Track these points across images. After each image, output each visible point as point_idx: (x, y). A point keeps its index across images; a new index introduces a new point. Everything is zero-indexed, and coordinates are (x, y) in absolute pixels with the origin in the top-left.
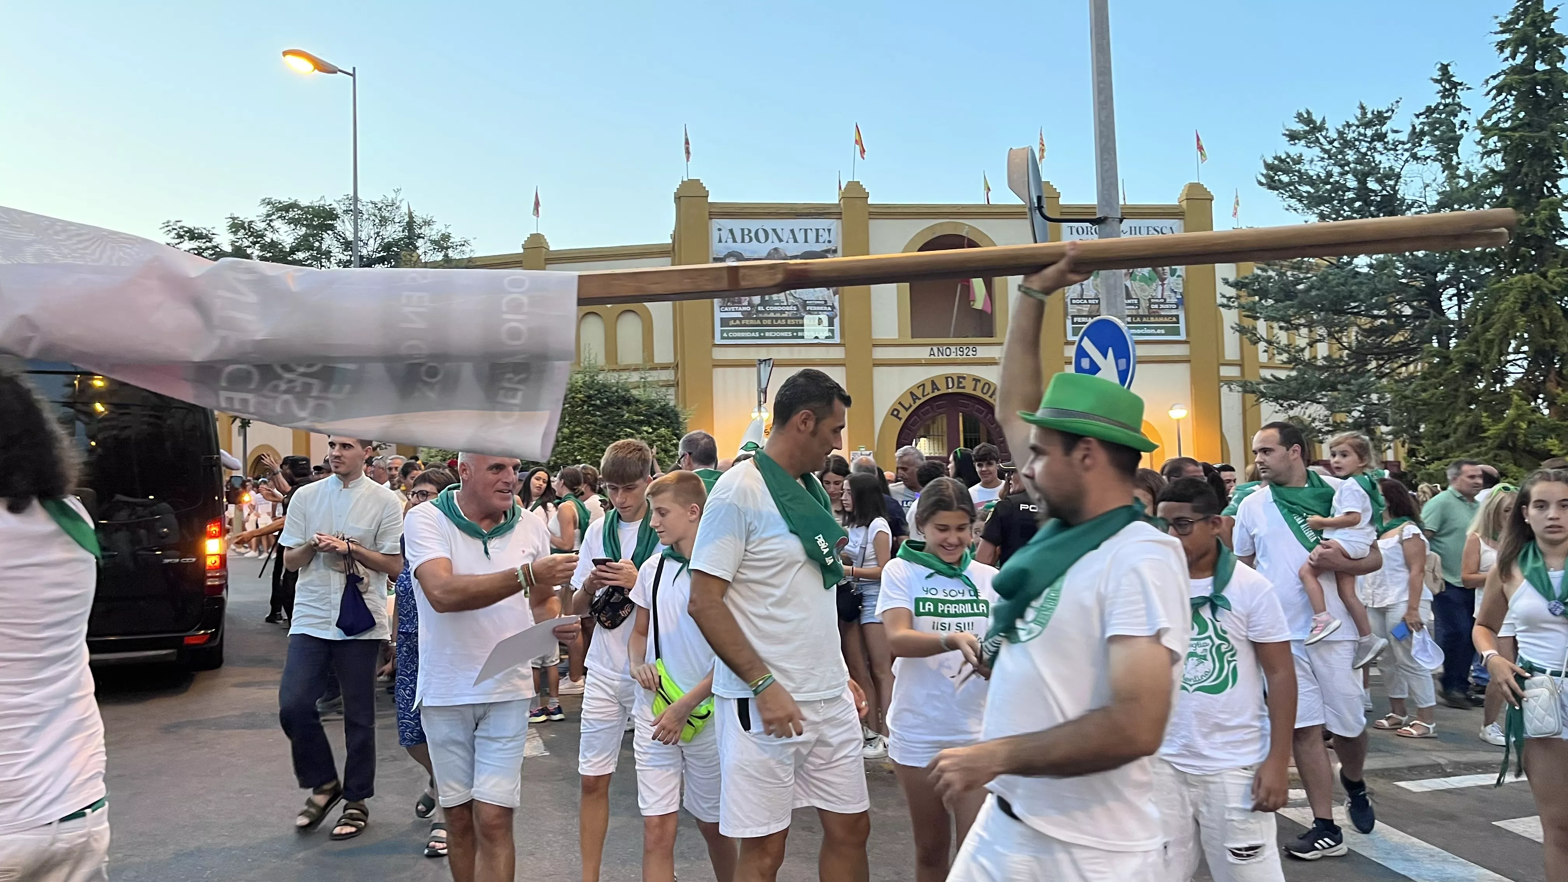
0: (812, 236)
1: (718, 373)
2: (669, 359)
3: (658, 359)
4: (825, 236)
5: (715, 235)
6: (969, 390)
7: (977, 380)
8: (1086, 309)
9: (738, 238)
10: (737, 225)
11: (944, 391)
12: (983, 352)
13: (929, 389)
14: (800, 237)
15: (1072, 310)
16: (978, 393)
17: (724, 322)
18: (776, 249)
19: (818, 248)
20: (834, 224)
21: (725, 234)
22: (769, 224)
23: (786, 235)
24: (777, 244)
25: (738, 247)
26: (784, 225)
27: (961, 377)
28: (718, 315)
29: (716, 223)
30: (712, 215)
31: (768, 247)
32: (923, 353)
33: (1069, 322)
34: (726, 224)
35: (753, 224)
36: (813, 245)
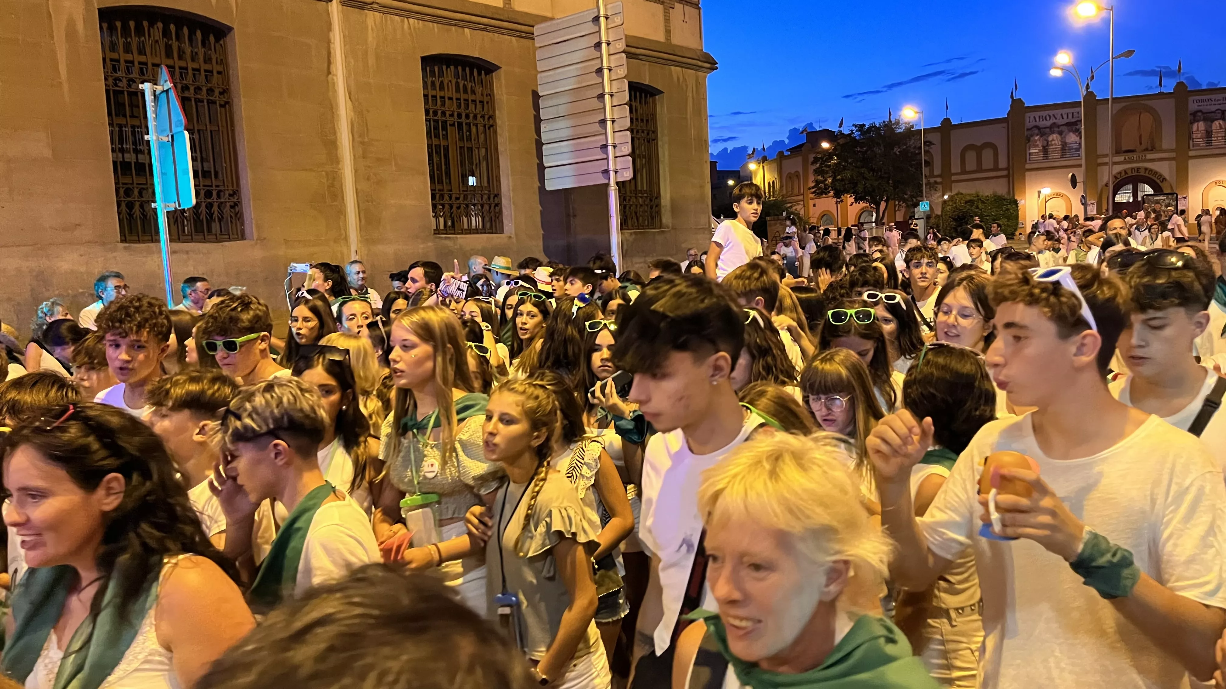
0: (1070, 116)
1: (1027, 174)
2: (1005, 166)
3: (1000, 166)
4: (1076, 115)
5: (1027, 120)
6: (1142, 173)
7: (1146, 169)
8: (1199, 135)
9: (1037, 119)
10: (1037, 114)
11: (1130, 174)
12: (1149, 156)
13: (1123, 173)
14: (1065, 117)
15: (1194, 136)
16: (1147, 175)
17: (1030, 154)
18: (1054, 123)
19: (1074, 120)
20: (1081, 109)
21: (1032, 118)
22: (1051, 113)
23: (1059, 116)
24: (1055, 121)
25: (1037, 124)
26: (1058, 112)
27: (1138, 169)
28: (1028, 152)
29: (1028, 115)
30: (1026, 112)
31: (1051, 122)
32: (1122, 159)
33: (1191, 143)
34: (1032, 115)
35: (1044, 113)
36: (1071, 120)
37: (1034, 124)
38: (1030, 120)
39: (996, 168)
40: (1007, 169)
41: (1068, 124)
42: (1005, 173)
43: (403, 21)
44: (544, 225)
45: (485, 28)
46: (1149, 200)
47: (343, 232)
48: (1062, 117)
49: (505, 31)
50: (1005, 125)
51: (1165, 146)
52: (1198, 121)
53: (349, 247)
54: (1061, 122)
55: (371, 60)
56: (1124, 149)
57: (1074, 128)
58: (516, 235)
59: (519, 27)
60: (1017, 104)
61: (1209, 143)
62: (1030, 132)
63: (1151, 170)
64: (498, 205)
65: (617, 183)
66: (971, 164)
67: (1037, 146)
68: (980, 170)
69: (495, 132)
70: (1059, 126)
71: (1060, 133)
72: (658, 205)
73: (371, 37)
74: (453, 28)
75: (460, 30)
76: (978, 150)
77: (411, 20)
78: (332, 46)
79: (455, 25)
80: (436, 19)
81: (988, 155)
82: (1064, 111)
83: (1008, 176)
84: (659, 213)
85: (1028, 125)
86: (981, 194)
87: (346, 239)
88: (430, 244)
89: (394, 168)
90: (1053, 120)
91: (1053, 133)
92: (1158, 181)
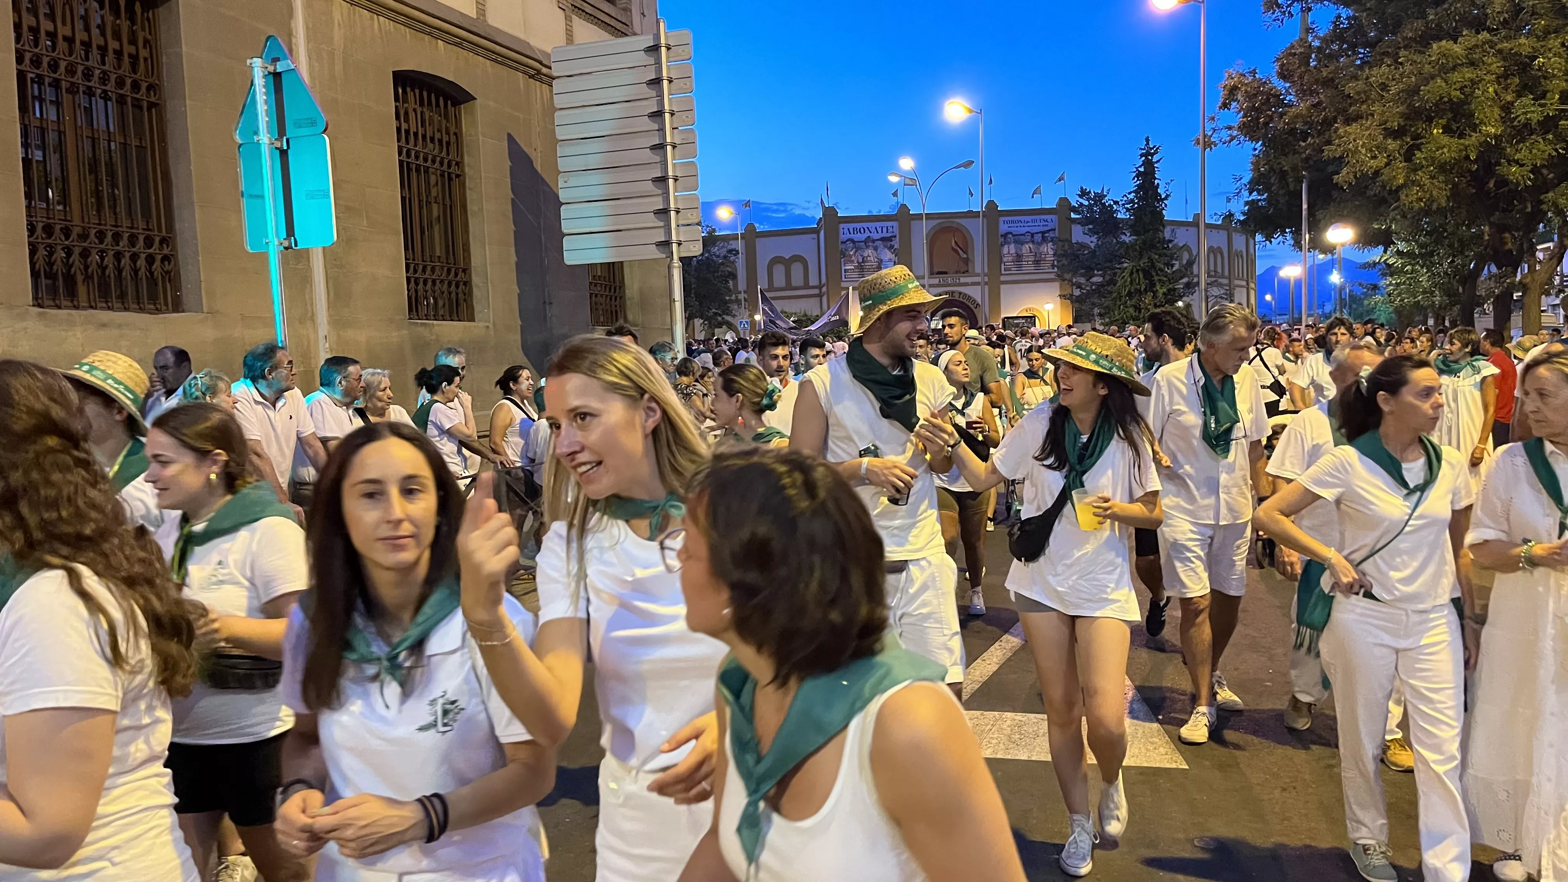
0: (885, 230)
2: (816, 283)
3: (811, 283)
4: (890, 229)
5: (841, 231)
6: (957, 298)
7: (960, 293)
8: (1011, 259)
9: (852, 231)
10: (851, 226)
12: (963, 280)
14: (879, 230)
15: (1005, 259)
16: (961, 299)
17: (846, 271)
19: (889, 235)
20: (895, 224)
21: (846, 231)
22: (865, 225)
23: (873, 230)
24: (869, 234)
25: (852, 236)
26: (872, 225)
27: (953, 292)
28: (843, 268)
29: (842, 226)
30: (840, 223)
32: (936, 281)
33: (1003, 267)
34: (846, 226)
35: (858, 226)
36: (885, 235)
37: (848, 236)
38: (844, 232)
39: (806, 286)
40: (820, 287)
41: (882, 239)
42: (816, 291)
43: (372, 19)
44: (523, 313)
45: (461, 43)
46: (1010, 323)
47: (309, 308)
48: (876, 231)
49: (480, 50)
50: (815, 236)
51: (978, 269)
52: (1009, 243)
53: (316, 331)
54: (876, 236)
55: (338, 67)
56: (936, 270)
57: (889, 244)
58: (494, 325)
59: (498, 48)
60: (830, 212)
61: (1020, 267)
62: (844, 246)
63: (965, 294)
64: (468, 283)
65: (681, 259)
66: (779, 280)
67: (853, 262)
68: (789, 287)
69: (463, 185)
70: (873, 241)
71: (876, 249)
72: (622, 297)
73: (338, 34)
74: (427, 37)
75: (434, 40)
76: (787, 263)
77: (381, 18)
78: (294, 40)
79: (429, 34)
80: (410, 22)
81: (797, 270)
82: (878, 224)
83: (820, 296)
84: (623, 307)
85: (843, 237)
86: (809, 313)
87: (313, 319)
88: (405, 332)
89: (365, 223)
90: (867, 234)
91: (867, 247)
92: (972, 307)
